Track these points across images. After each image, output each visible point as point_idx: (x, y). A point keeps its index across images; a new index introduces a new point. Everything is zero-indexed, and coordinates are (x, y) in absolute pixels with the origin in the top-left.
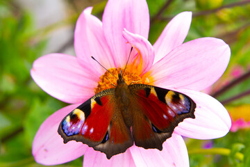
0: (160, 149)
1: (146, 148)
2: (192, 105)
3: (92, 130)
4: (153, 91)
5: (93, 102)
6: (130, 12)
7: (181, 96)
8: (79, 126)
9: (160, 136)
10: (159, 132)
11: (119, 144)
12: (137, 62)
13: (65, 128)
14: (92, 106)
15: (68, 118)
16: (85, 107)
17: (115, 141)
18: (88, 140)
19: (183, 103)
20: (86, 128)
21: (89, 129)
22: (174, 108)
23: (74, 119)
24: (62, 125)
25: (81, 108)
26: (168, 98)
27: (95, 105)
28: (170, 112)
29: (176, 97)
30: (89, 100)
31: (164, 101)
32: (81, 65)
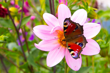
0: (83, 26)
1: (83, 30)
2: (66, 19)
3: (78, 50)
4: (65, 31)
5: (69, 48)
6: (42, 31)
7: (65, 23)
8: (76, 53)
9: (79, 27)
10: (78, 27)
11: (83, 40)
12: (58, 32)
13: (75, 57)
14: (70, 49)
15: (73, 56)
16: (70, 51)
17: (82, 41)
18: (80, 51)
19: (66, 22)
20: (76, 51)
21: (77, 50)
22: (68, 24)
23: (73, 54)
24: (74, 58)
25: (70, 52)
26: (66, 26)
27: (70, 48)
28: (70, 25)
29: (65, 24)
30: (68, 49)
31: (67, 27)
32: (53, 50)
